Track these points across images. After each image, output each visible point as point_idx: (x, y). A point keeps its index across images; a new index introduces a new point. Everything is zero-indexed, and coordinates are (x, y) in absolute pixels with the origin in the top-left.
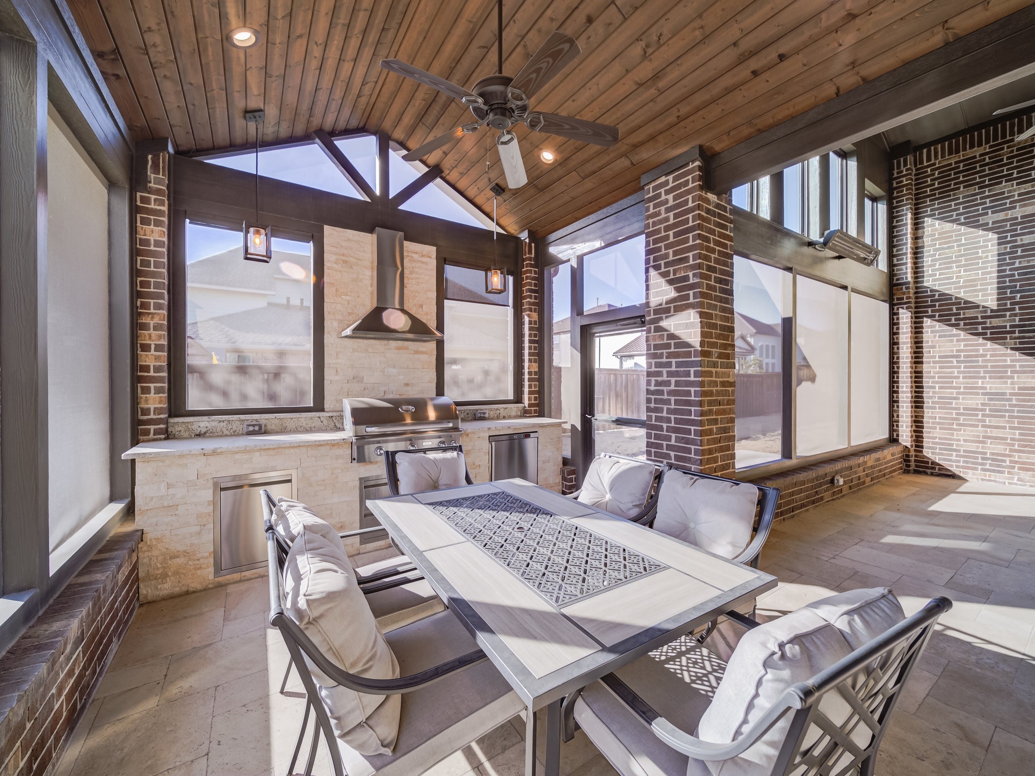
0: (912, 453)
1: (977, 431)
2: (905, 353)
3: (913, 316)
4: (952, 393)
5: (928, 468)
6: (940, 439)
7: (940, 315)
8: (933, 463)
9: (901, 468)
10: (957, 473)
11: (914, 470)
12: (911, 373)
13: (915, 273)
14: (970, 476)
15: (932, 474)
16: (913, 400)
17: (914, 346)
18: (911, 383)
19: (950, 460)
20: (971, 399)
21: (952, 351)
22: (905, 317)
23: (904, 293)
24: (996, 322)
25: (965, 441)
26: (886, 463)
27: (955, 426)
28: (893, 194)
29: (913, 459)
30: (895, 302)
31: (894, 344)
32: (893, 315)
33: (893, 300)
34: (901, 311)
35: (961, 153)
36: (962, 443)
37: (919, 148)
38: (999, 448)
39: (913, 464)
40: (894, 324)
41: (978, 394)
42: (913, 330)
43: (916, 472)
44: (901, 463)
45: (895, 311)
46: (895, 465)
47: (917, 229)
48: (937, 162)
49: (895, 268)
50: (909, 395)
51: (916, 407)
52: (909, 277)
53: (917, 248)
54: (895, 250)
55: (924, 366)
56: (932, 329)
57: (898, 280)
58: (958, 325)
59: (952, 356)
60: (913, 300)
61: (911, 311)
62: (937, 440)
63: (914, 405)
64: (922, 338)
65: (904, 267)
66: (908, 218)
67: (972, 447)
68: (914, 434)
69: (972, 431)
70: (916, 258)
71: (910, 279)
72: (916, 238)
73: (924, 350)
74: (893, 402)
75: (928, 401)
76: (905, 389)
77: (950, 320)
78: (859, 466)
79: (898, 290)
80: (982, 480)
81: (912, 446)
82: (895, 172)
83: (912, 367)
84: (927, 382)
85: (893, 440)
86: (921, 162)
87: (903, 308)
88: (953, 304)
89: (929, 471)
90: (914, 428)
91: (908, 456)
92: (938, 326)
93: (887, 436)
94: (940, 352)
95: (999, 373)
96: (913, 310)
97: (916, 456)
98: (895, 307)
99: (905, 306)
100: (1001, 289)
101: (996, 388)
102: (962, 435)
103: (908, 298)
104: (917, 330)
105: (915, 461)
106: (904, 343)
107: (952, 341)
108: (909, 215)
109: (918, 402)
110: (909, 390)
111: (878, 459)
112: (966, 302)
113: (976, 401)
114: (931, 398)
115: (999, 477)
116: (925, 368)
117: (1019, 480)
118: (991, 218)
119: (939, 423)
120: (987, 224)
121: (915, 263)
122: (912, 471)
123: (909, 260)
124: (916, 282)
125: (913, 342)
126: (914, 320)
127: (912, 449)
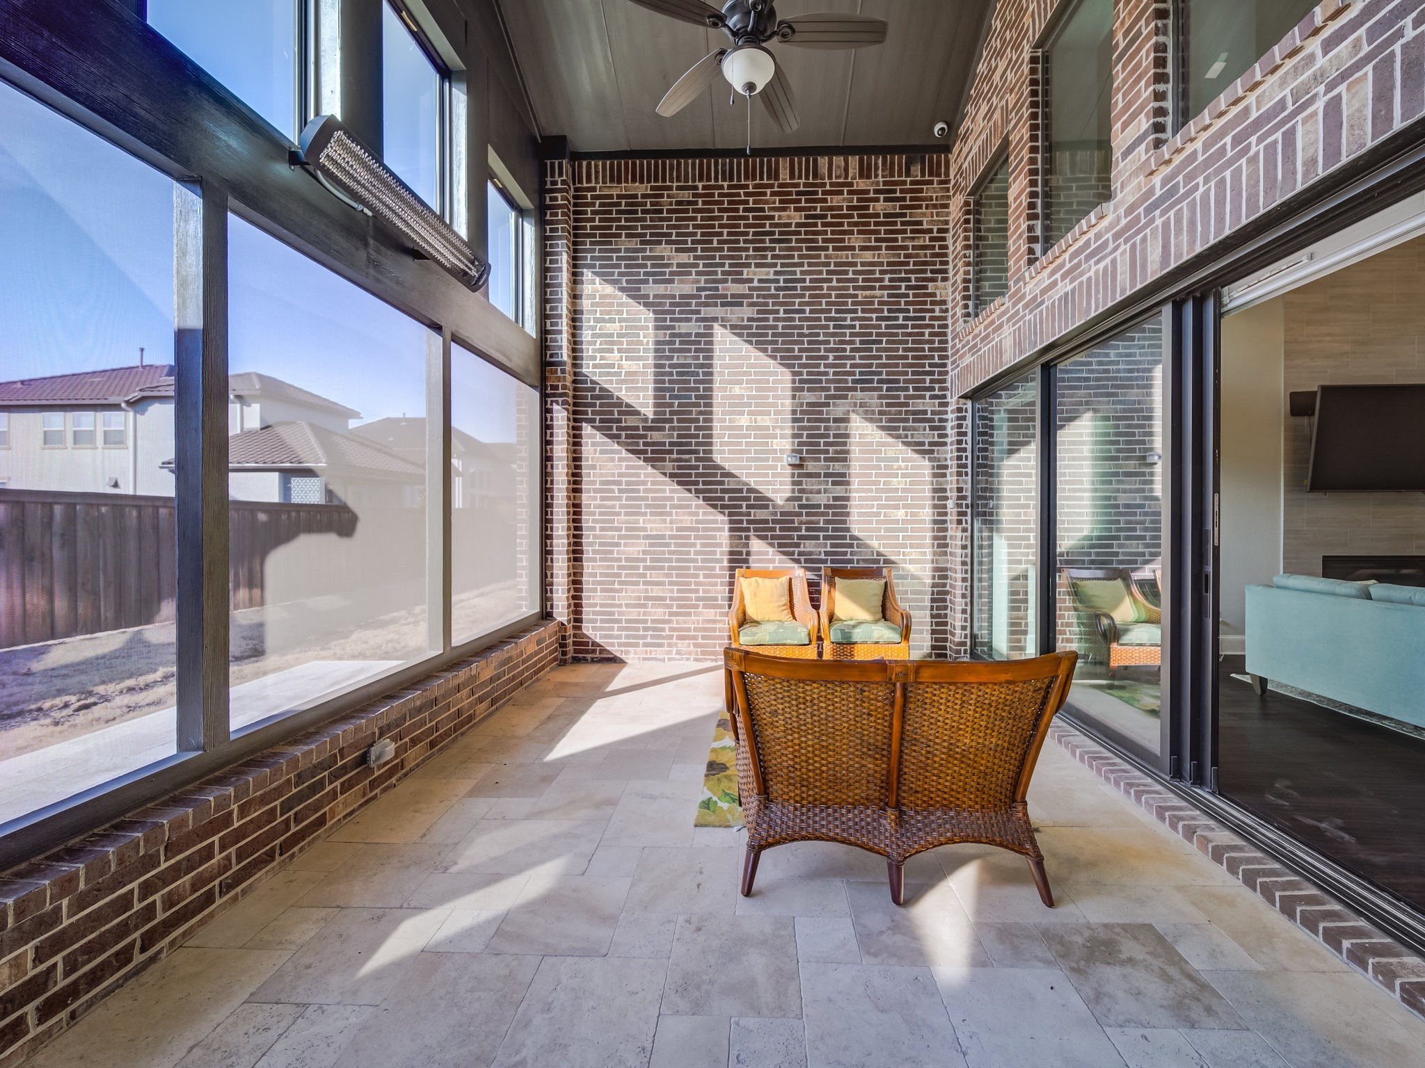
0: (570, 632)
1: (638, 591)
2: (560, 474)
3: (571, 417)
4: (613, 537)
5: (587, 652)
6: (602, 605)
7: (602, 421)
8: (594, 644)
9: (555, 659)
10: (618, 655)
11: (574, 658)
12: (568, 506)
13: (574, 350)
14: (631, 656)
15: (593, 661)
16: (571, 548)
17: (572, 464)
18: (568, 522)
19: (611, 637)
20: (633, 545)
21: (613, 475)
22: (560, 416)
23: (559, 379)
24: (655, 436)
25: (627, 606)
26: (524, 662)
27: (616, 586)
28: (545, 215)
29: (570, 641)
30: (549, 391)
31: (546, 459)
32: (546, 411)
33: (546, 389)
34: (555, 407)
35: (623, 185)
36: (624, 609)
37: (577, 157)
38: (659, 613)
39: (570, 648)
40: (546, 427)
41: (638, 537)
42: (571, 440)
43: (576, 660)
44: (556, 650)
45: (549, 406)
46: (545, 657)
47: (575, 282)
48: (598, 186)
49: (549, 336)
50: (566, 541)
51: (576, 560)
52: (565, 355)
53: (575, 312)
54: (548, 306)
55: (584, 495)
56: (593, 440)
57: (552, 356)
58: (619, 436)
59: (614, 483)
60: (571, 393)
61: (567, 410)
62: (598, 609)
63: (571, 556)
64: (581, 453)
65: (558, 337)
66: (564, 260)
67: (634, 614)
68: (572, 602)
69: (633, 591)
70: (575, 328)
71: (565, 358)
72: (575, 297)
73: (584, 471)
74: (546, 553)
75: (588, 551)
76: (560, 533)
77: (611, 428)
78: (458, 689)
79: (551, 371)
80: (644, 659)
81: (569, 621)
82: (549, 179)
83: (569, 498)
84: (587, 520)
85: (546, 615)
86: (580, 182)
87: (557, 403)
88: (614, 405)
89: (589, 656)
90: (572, 593)
91: (564, 638)
92: (599, 437)
93: (537, 609)
94: (601, 474)
95: (659, 509)
96: (571, 408)
97: (575, 636)
98: (549, 400)
99: (560, 400)
100: (659, 391)
101: (656, 529)
102: (624, 598)
103: (564, 387)
104: (575, 441)
105: (575, 643)
106: (560, 459)
107: (613, 460)
108: (565, 257)
109: (576, 554)
110: (565, 533)
111: (510, 659)
112: (628, 405)
113: (635, 549)
114: (591, 544)
115: (659, 653)
116: (585, 498)
117: (678, 653)
118: (652, 289)
119: (600, 583)
120: (647, 296)
121: (574, 335)
122: (570, 661)
123: (564, 325)
124: (574, 365)
125: (571, 459)
126: (571, 424)
127: (569, 626)
